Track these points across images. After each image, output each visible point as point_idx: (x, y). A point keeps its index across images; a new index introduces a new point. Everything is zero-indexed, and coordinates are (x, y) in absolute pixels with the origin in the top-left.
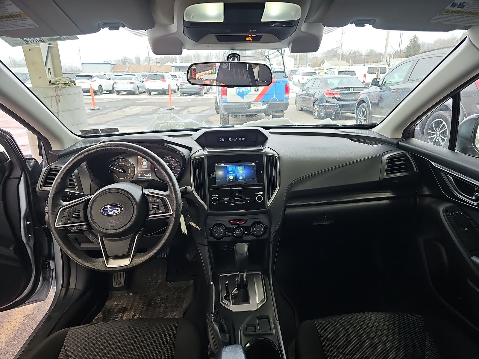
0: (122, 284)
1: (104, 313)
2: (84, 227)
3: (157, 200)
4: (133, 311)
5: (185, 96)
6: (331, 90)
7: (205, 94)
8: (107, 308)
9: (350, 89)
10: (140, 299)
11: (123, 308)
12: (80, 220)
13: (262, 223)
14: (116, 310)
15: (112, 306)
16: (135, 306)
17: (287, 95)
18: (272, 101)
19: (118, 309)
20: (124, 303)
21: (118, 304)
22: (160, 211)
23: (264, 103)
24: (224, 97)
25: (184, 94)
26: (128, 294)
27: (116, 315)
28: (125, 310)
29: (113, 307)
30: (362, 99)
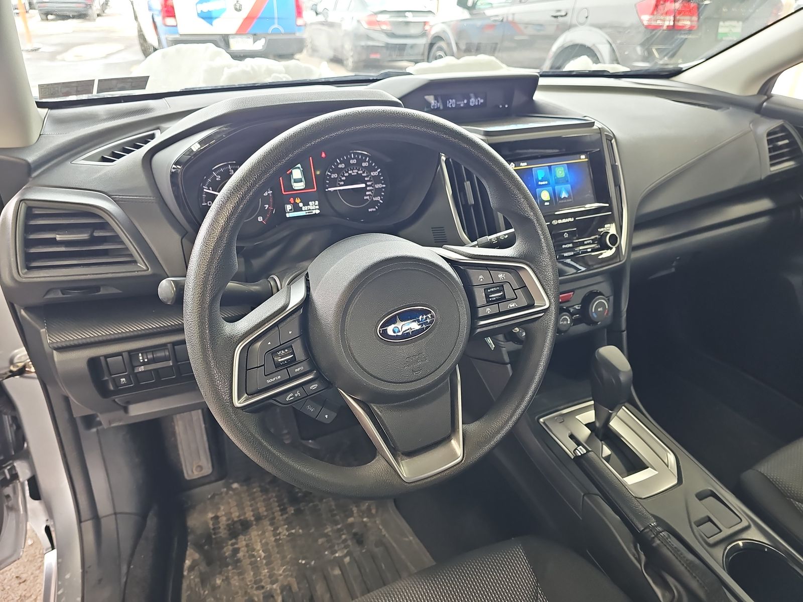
0: (207, 469)
1: (199, 547)
2: (314, 387)
3: (500, 276)
4: (266, 522)
5: (52, 20)
6: (376, 14)
7: (99, 18)
8: (199, 532)
9: (407, 14)
10: (264, 491)
11: (234, 523)
12: (298, 370)
13: (600, 294)
14: (223, 533)
15: (206, 523)
16: (262, 510)
17: (300, 22)
18: (272, 34)
19: (225, 529)
20: (232, 510)
21: (216, 518)
22: (512, 305)
23: (256, 37)
24: (170, 21)
25: (50, 17)
26: (229, 488)
27: (233, 545)
28: (245, 526)
29: (211, 527)
30: (436, 35)
